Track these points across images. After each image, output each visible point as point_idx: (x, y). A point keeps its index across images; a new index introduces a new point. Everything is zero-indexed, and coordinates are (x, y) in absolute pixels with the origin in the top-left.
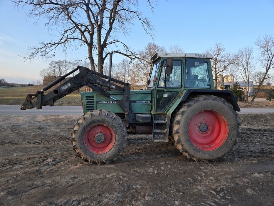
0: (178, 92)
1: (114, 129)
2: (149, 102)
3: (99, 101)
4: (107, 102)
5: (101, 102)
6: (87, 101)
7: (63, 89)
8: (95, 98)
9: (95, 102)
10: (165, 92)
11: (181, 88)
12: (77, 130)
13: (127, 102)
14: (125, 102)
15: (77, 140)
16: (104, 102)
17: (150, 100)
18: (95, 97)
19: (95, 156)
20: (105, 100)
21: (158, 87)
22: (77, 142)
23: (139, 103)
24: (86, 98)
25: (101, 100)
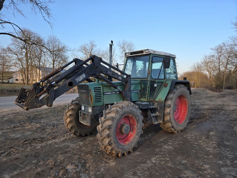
0: (163, 82)
1: (137, 118)
2: (139, 91)
3: (105, 92)
4: (112, 93)
5: (107, 93)
6: (96, 93)
7: (78, 81)
8: (102, 90)
9: (102, 94)
10: (156, 82)
11: (164, 79)
12: (112, 125)
13: (129, 92)
14: (128, 92)
15: (112, 136)
16: (109, 93)
17: (140, 89)
18: (101, 88)
19: (124, 147)
20: (110, 91)
21: (151, 79)
22: (112, 137)
23: (133, 92)
24: (94, 90)
25: (107, 91)
